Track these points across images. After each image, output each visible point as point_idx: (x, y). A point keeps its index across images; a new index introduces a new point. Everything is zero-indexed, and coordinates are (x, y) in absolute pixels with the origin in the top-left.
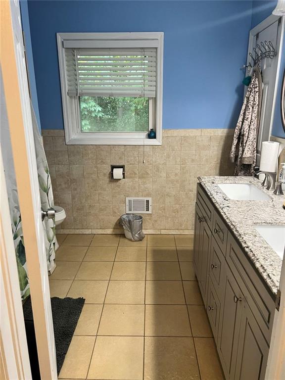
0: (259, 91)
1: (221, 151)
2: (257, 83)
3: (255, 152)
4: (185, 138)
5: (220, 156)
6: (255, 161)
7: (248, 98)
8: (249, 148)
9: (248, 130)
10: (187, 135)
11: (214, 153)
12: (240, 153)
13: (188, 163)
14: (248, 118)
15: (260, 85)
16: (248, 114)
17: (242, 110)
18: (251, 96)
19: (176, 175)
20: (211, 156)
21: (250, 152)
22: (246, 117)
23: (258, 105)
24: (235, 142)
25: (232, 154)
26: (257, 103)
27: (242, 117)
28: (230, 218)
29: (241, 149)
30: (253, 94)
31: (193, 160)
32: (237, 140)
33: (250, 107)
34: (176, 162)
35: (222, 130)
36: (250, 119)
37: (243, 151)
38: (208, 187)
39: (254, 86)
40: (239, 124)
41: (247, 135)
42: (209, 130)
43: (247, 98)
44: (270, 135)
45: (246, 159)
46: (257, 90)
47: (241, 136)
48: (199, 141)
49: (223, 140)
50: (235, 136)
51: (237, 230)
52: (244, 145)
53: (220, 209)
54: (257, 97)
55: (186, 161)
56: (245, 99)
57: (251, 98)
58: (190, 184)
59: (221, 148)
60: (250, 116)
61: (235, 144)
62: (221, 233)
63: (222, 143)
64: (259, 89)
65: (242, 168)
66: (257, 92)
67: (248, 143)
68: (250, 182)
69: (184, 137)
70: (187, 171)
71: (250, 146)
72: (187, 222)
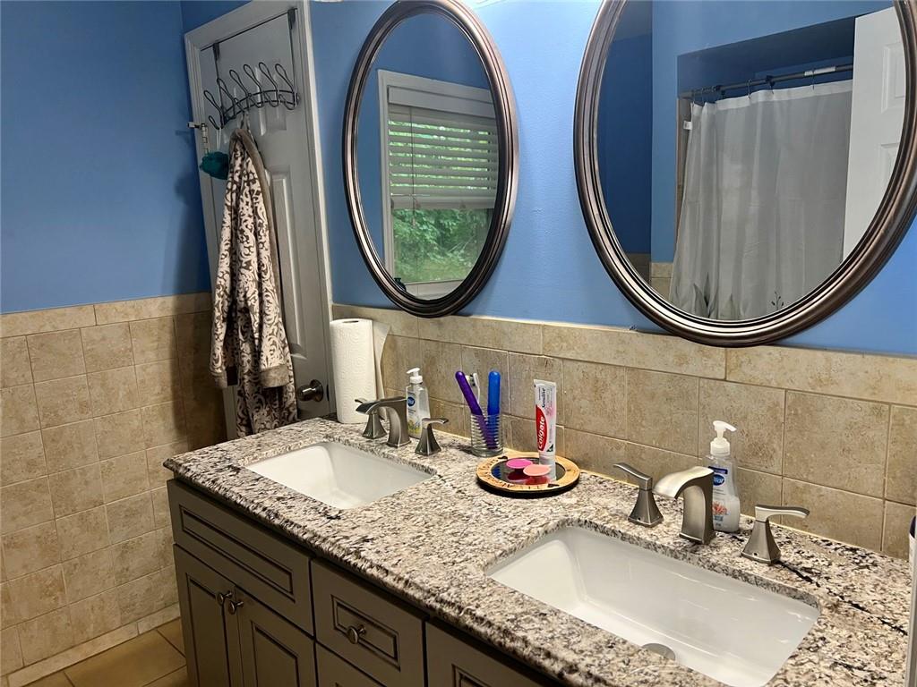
0: (263, 191)
1: (167, 363)
2: (254, 171)
3: (287, 349)
4: (42, 341)
5: (168, 377)
6: (292, 373)
7: (235, 211)
8: (274, 343)
9: (256, 295)
10: (48, 328)
11: (150, 370)
12: (245, 359)
13: (68, 419)
14: (249, 263)
15: (262, 176)
16: (247, 251)
17: (223, 243)
18: (242, 205)
19: (31, 465)
20: (143, 382)
21: (277, 353)
22: (244, 260)
23: (269, 228)
24: (221, 330)
25: (219, 364)
26: (266, 223)
27: (227, 260)
28: (417, 580)
29: (246, 348)
30: (249, 200)
31: (84, 407)
32: (224, 325)
33: (247, 232)
34: (23, 421)
35: (160, 300)
36: (255, 266)
37: (257, 354)
38: (236, 490)
39: (245, 179)
40: (223, 279)
41: (256, 308)
42: (118, 305)
43: (230, 208)
44: (330, 303)
45: (272, 374)
46: (256, 187)
47: (237, 314)
48: (93, 341)
49: (167, 329)
50: (217, 314)
51: (480, 620)
52: (256, 335)
53: (352, 559)
54: (261, 205)
55: (60, 413)
56: (227, 212)
57: (246, 210)
58: (87, 483)
59: (166, 353)
60: (253, 258)
61: (222, 337)
62: (375, 637)
63: (167, 338)
64: (261, 186)
65: (260, 401)
66: (258, 193)
67: (267, 330)
68: (327, 437)
69: (37, 335)
70: (69, 443)
71: (274, 338)
72: (102, 608)
